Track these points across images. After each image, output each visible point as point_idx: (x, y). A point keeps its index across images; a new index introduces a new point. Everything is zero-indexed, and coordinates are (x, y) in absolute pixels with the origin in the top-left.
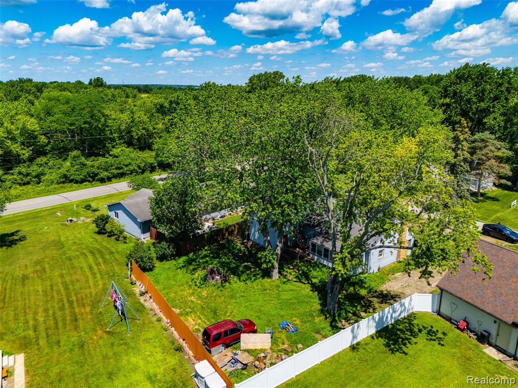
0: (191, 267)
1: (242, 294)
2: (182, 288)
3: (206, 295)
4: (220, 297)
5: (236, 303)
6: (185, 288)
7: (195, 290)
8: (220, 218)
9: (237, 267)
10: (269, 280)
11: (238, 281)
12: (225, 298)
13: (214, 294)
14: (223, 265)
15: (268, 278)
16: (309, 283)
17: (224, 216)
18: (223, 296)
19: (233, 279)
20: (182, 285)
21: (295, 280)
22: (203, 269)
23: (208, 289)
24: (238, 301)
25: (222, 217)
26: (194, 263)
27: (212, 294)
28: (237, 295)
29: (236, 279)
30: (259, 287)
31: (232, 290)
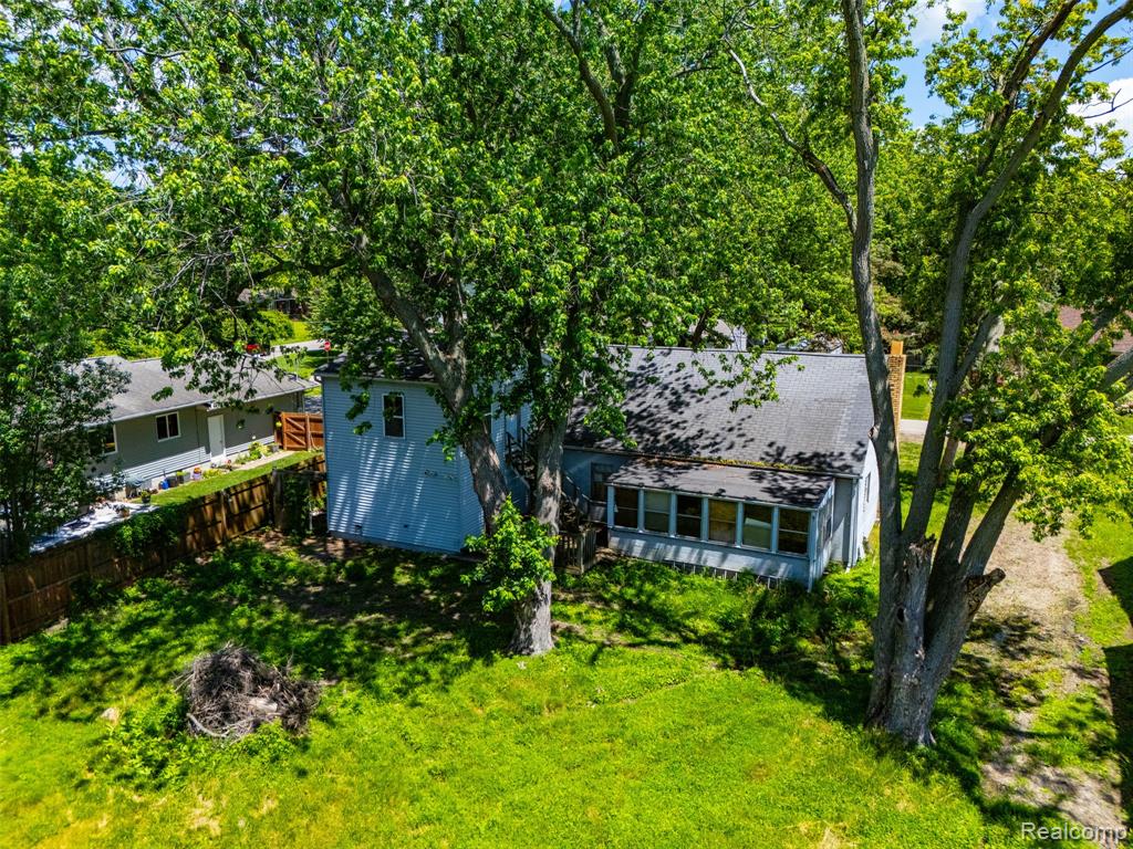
0: (64, 688)
1: (430, 763)
2: (33, 816)
3: (215, 827)
4: (313, 811)
5: (427, 820)
6: (54, 812)
7: (134, 807)
8: (162, 486)
9: (331, 639)
10: (521, 663)
11: (367, 701)
12: (347, 813)
13: (268, 805)
14: (254, 641)
15: (505, 654)
16: (687, 641)
17: (181, 479)
18: (330, 799)
19: (338, 696)
20: (35, 801)
21: (619, 638)
22: (139, 685)
23: (215, 783)
24: (432, 806)
25: (170, 483)
26: (76, 663)
27: (255, 806)
28: (413, 774)
29: (349, 692)
30: (495, 703)
31: (367, 754)
